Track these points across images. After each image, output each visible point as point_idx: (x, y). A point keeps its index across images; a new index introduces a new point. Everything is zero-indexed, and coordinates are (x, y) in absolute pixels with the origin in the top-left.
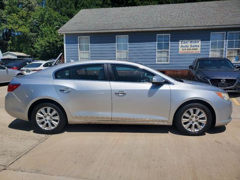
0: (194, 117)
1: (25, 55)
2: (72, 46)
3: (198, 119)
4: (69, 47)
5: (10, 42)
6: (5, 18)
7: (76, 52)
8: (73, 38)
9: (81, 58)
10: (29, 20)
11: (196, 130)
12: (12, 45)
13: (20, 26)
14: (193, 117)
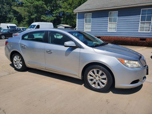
0: (98, 77)
1: (69, 26)
2: (81, 20)
3: (100, 79)
4: (79, 21)
5: (62, 19)
6: (61, 5)
7: (83, 24)
8: (82, 15)
9: (86, 28)
10: (73, 6)
11: (98, 87)
12: (63, 20)
13: (67, 9)
14: (96, 76)
